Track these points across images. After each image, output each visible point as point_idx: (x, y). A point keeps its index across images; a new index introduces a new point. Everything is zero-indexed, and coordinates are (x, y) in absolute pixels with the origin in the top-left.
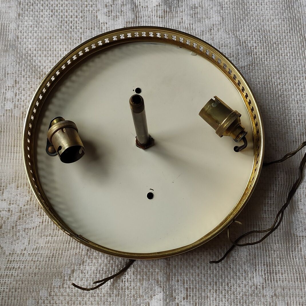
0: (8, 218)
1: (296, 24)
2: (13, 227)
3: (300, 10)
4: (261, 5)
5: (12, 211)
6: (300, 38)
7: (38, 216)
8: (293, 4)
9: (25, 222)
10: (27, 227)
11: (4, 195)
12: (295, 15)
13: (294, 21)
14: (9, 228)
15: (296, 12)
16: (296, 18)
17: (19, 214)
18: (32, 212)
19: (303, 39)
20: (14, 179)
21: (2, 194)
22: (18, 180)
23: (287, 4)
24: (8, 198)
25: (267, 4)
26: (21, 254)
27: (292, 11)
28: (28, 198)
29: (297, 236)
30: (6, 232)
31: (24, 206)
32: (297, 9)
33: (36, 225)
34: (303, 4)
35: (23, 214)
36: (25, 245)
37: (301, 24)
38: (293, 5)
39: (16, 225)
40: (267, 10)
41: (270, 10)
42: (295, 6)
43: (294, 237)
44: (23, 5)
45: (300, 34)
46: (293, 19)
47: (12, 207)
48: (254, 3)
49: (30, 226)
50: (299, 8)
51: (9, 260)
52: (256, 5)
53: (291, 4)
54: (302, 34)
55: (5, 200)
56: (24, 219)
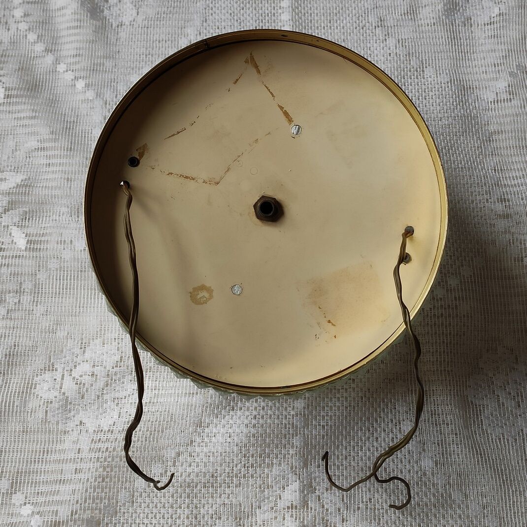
0: (92, 385)
1: (472, 124)
2: (98, 396)
3: (477, 106)
4: (425, 99)
5: (97, 376)
6: (477, 142)
7: (131, 381)
8: (468, 97)
9: (114, 390)
10: (117, 396)
11: (86, 354)
12: (470, 112)
13: (468, 120)
14: (93, 398)
15: (471, 108)
16: (471, 116)
17: (106, 379)
18: (124, 377)
19: (481, 143)
20: (99, 333)
21: (84, 353)
22: (104, 334)
23: (459, 98)
24: (91, 358)
25: (432, 98)
26: (109, 430)
27: (466, 107)
28: (117, 358)
29: (476, 405)
30: (90, 403)
31: (113, 368)
32: (473, 104)
33: (129, 393)
34: (481, 98)
35: (112, 380)
36: (114, 420)
37: (478, 124)
38: (468, 99)
39: (102, 394)
40: (433, 105)
41: (436, 105)
42: (470, 101)
43: (473, 406)
44: (109, 104)
45: (476, 137)
46: (468, 117)
47: (97, 370)
48: (415, 96)
49: (121, 394)
50: (475, 102)
51: (93, 440)
52: (419, 99)
53: (465, 98)
54: (479, 137)
55: (87, 361)
56: (113, 385)
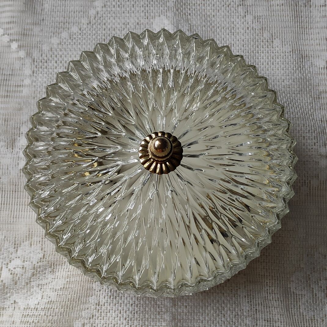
0: (22, 275)
1: (306, 85)
2: (27, 283)
3: (311, 71)
4: (273, 64)
5: (26, 268)
6: (309, 99)
7: (51, 272)
8: (305, 63)
9: (39, 278)
10: (40, 282)
11: (18, 252)
12: (306, 75)
13: (304, 82)
14: (23, 284)
15: (307, 72)
16: (306, 79)
17: (32, 271)
18: (45, 269)
19: (312, 100)
20: (28, 237)
21: (16, 252)
22: (32, 238)
23: (298, 64)
24: (22, 256)
25: (278, 64)
26: (35, 308)
27: (303, 71)
28: (41, 255)
29: (296, 295)
30: (21, 288)
31: (38, 263)
32: (308, 69)
33: (49, 281)
34: (314, 65)
35: (37, 271)
36: (38, 300)
37: (311, 85)
38: (305, 65)
39: (30, 281)
40: (278, 69)
41: (281, 70)
42: (306, 66)
43: (294, 295)
45: (310, 95)
46: (304, 79)
47: (26, 264)
48: (265, 62)
49: (44, 282)
50: (310, 68)
51: (23, 315)
52: (268, 64)
53: (302, 64)
54: (311, 95)
55: (19, 258)
56: (38, 275)
